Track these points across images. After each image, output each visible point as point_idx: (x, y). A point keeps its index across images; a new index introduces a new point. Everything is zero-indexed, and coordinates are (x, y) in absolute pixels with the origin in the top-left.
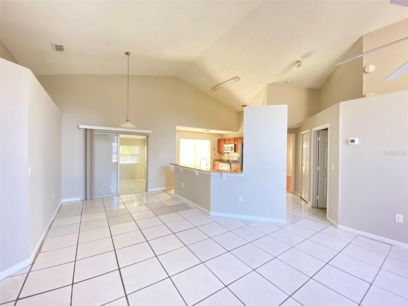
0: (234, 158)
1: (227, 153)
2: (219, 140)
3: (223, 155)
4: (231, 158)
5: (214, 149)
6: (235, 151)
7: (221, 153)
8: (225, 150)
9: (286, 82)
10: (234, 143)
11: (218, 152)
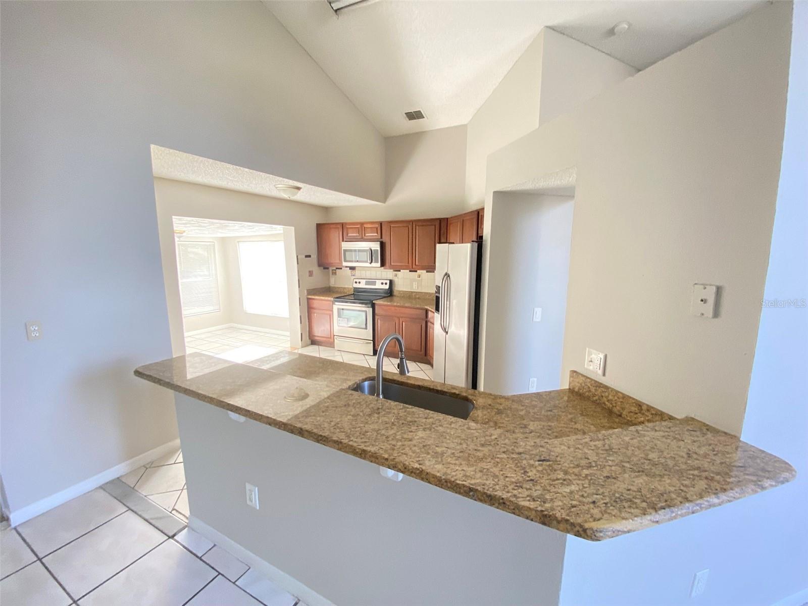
0: (374, 283)
1: (348, 268)
2: (320, 227)
3: (334, 273)
4: (366, 284)
5: (307, 256)
6: (383, 264)
7: (328, 268)
8: (348, 259)
9: (611, 32)
10: (380, 237)
11: (320, 265)
